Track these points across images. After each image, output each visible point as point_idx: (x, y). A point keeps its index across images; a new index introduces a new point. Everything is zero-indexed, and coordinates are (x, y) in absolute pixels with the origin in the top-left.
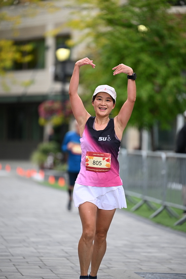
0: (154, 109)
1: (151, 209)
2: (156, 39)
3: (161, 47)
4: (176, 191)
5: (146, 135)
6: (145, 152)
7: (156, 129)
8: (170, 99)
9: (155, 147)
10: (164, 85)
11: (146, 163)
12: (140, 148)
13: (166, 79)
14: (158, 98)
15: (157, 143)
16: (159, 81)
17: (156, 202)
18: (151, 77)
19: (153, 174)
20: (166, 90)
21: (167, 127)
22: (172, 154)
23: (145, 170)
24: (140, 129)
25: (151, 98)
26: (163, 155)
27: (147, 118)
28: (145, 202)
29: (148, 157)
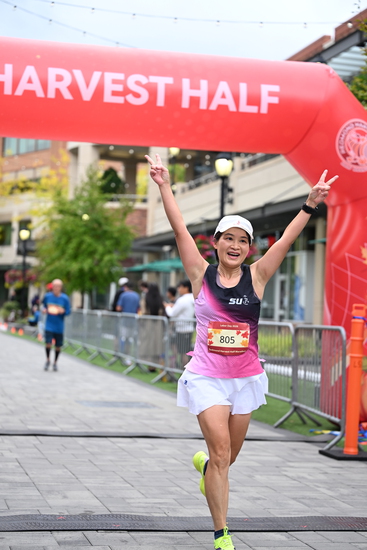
0: (94, 278)
1: (88, 353)
2: (96, 226)
3: (99, 232)
4: (109, 340)
5: (86, 298)
6: (86, 310)
7: (94, 293)
8: (105, 271)
9: (93, 307)
10: (101, 260)
11: (86, 319)
12: (82, 307)
13: (103, 255)
14: (97, 270)
15: (95, 304)
16: (97, 257)
17: (93, 348)
18: (91, 254)
19: (91, 327)
20: (103, 264)
21: (102, 291)
22: (105, 312)
23: (85, 324)
24: (83, 293)
25: (91, 270)
26: (99, 313)
27: (88, 284)
28: (85, 348)
29: (88, 314)
